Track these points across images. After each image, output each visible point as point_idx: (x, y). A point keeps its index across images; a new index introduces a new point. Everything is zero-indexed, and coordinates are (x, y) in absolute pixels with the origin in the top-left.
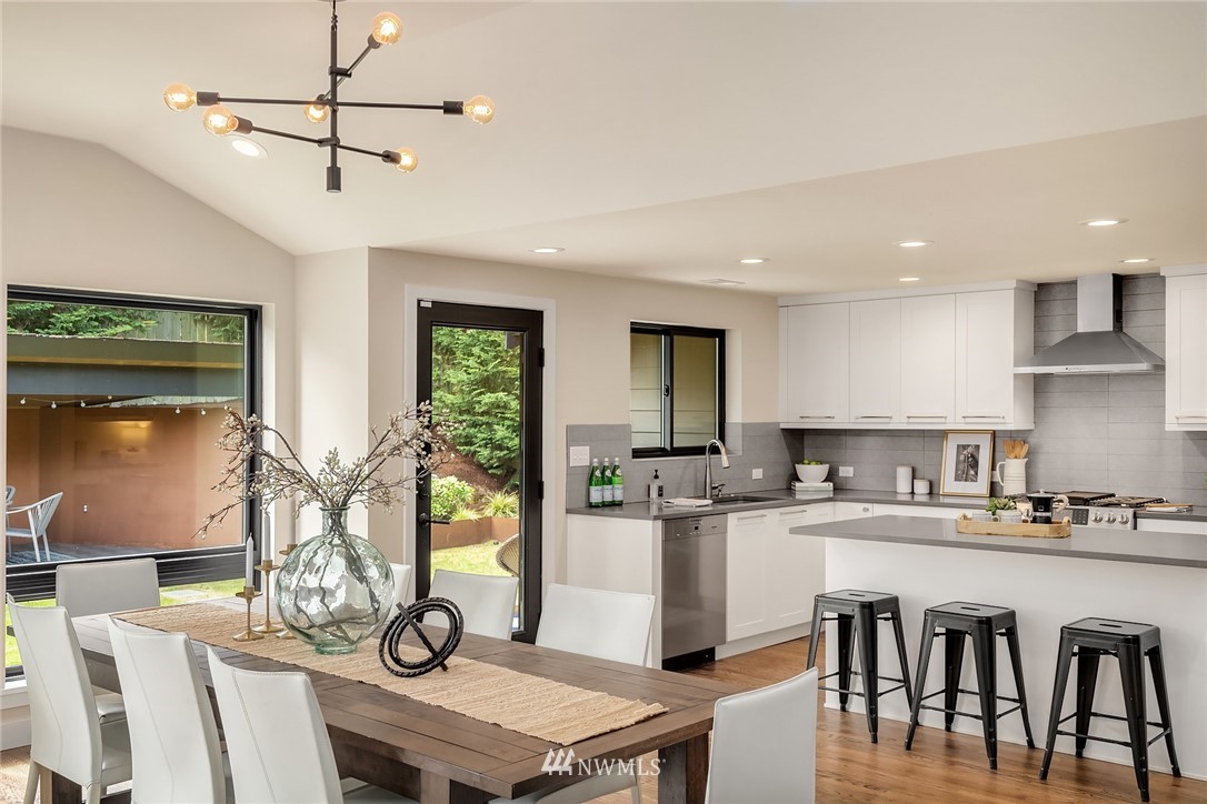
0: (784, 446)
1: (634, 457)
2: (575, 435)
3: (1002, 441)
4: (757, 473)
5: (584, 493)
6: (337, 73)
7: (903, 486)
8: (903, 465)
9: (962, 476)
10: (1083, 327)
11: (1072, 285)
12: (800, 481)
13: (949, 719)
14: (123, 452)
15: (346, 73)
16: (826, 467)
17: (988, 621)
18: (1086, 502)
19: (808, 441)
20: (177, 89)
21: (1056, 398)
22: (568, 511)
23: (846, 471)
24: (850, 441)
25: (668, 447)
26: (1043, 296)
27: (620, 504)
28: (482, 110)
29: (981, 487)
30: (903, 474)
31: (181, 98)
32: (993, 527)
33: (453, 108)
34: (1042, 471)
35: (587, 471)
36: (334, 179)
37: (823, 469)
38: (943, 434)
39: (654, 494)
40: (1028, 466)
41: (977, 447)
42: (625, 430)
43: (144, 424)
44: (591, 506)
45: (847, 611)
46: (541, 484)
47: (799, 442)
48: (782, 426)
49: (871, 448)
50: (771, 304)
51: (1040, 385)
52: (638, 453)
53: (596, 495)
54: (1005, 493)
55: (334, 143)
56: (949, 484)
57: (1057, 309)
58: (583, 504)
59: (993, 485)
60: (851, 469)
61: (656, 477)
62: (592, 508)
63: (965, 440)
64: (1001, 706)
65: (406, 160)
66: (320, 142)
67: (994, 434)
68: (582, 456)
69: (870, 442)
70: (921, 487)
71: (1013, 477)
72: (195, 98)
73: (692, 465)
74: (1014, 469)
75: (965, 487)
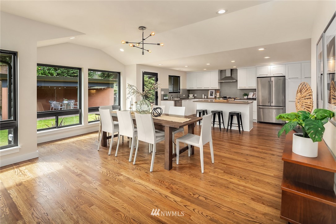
0: (187, 92)
2: (162, 90)
3: (216, 91)
4: (184, 96)
6: (143, 39)
7: (203, 97)
9: (211, 95)
10: (227, 76)
11: (225, 70)
12: (190, 96)
13: (214, 125)
14: (92, 95)
15: (144, 40)
16: (193, 95)
17: (220, 112)
19: (190, 91)
20: (123, 41)
21: (223, 85)
22: (161, 100)
24: (196, 91)
25: (173, 92)
26: (221, 72)
27: (168, 99)
28: (162, 45)
30: (203, 95)
31: (123, 42)
32: (219, 100)
33: (159, 44)
34: (221, 95)
35: (163, 95)
36: (143, 53)
38: (209, 90)
39: (172, 98)
42: (168, 90)
43: (95, 91)
44: (164, 99)
45: (200, 112)
46: (158, 96)
47: (189, 91)
48: (187, 89)
49: (199, 92)
50: (186, 73)
51: (221, 83)
52: (170, 93)
53: (165, 98)
54: (217, 97)
55: (143, 48)
56: (209, 96)
57: (223, 73)
58: (163, 99)
59: (215, 96)
60: (196, 95)
61: (172, 96)
62: (164, 100)
63: (211, 91)
64: (221, 123)
65: (150, 51)
66: (141, 48)
67: (215, 90)
68: (163, 93)
70: (206, 97)
72: (125, 42)
73: (176, 94)
74: (218, 94)
75: (211, 97)
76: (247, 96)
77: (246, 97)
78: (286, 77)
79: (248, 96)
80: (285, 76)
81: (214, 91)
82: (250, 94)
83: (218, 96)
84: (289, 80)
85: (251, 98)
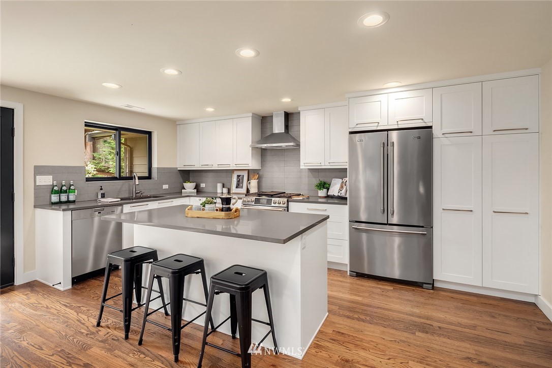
0: (180, 176)
1: (86, 181)
2: (41, 170)
3: (251, 173)
4: (166, 187)
5: (49, 197)
7: (219, 190)
8: (219, 183)
9: (239, 185)
10: (275, 131)
11: (271, 116)
12: (185, 189)
16: (195, 184)
18: (272, 196)
21: (269, 158)
22: (35, 207)
23: (203, 185)
24: (204, 174)
25: (118, 177)
26: (264, 121)
27: (72, 202)
29: (244, 190)
30: (219, 186)
34: (262, 185)
35: (51, 187)
37: (193, 185)
38: (233, 171)
40: (259, 183)
41: (243, 176)
42: (82, 169)
46: (12, 194)
47: (186, 175)
48: (178, 169)
49: (210, 178)
50: (174, 124)
51: (263, 154)
52: (88, 180)
53: (56, 198)
57: (268, 125)
58: (46, 203)
60: (204, 184)
61: (101, 189)
62: (52, 204)
63: (239, 173)
67: (248, 170)
68: (47, 181)
69: (210, 175)
70: (226, 191)
71: (254, 187)
73: (127, 184)
74: (254, 183)
75: (239, 190)
76: (325, 190)
77: (322, 193)
78: (436, 132)
79: (328, 189)
80: (431, 127)
81: (245, 174)
82: (335, 184)
83: (254, 190)
84: (445, 141)
85: (336, 194)
